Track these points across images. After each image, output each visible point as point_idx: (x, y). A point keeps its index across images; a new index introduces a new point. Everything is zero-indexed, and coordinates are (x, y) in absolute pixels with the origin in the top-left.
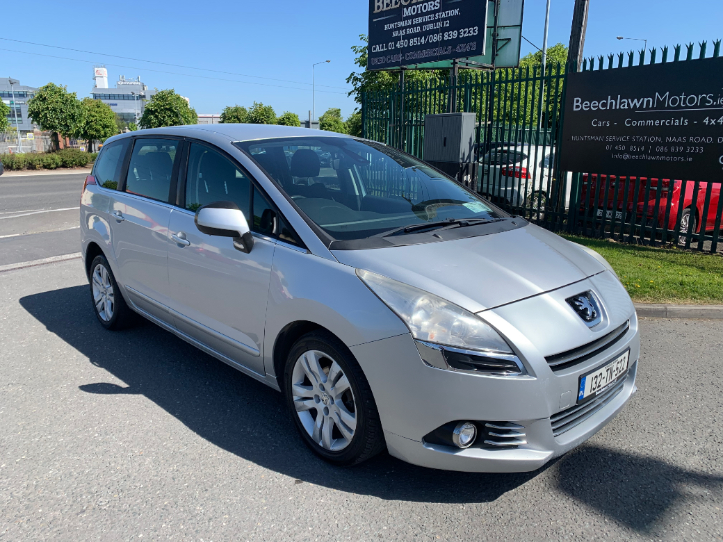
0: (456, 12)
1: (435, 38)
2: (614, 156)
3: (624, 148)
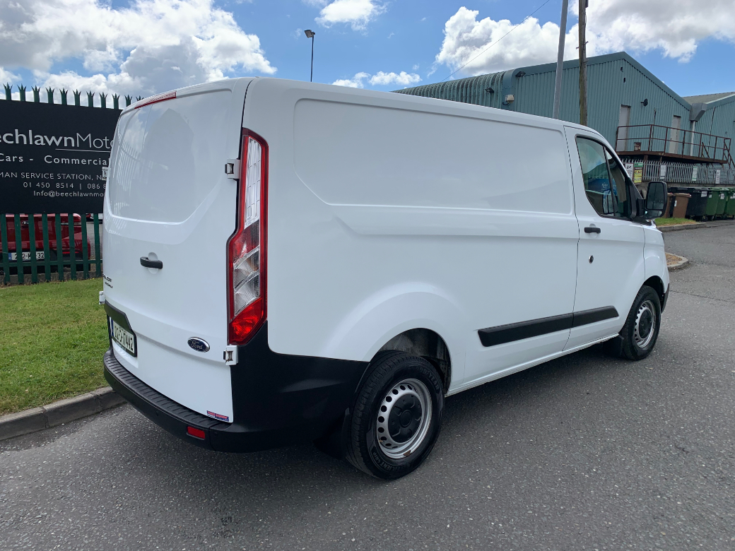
2: (36, 193)
3: (48, 185)
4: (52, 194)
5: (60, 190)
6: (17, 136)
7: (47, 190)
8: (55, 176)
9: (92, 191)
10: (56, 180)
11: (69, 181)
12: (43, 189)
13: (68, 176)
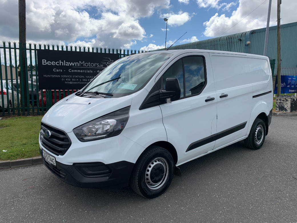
2: (66, 83)
3: (70, 80)
4: (71, 83)
5: (74, 81)
6: (60, 63)
8: (72, 77)
9: (84, 82)
10: (72, 78)
12: (68, 81)
13: (76, 77)
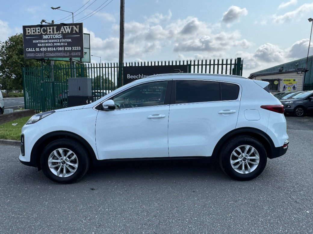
0: (70, 40)
1: (61, 49)
4: (147, 93)
5: (149, 92)
6: (139, 76)
7: (146, 92)
9: (157, 92)
11: (151, 89)
